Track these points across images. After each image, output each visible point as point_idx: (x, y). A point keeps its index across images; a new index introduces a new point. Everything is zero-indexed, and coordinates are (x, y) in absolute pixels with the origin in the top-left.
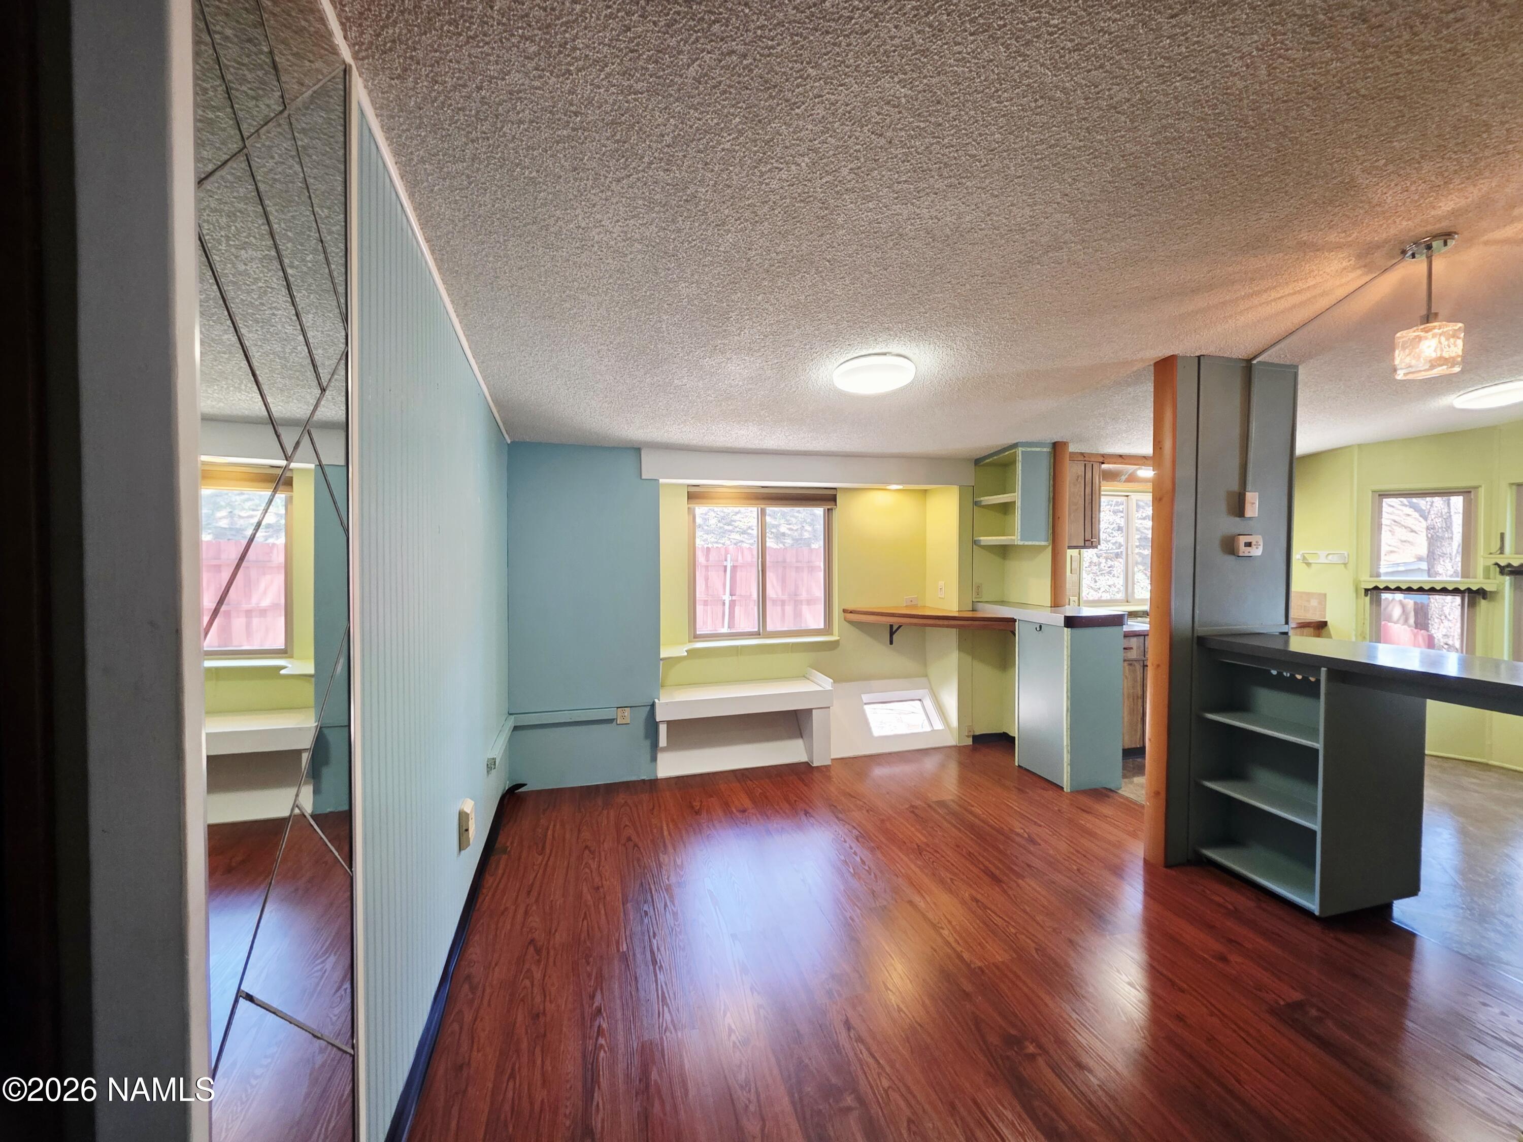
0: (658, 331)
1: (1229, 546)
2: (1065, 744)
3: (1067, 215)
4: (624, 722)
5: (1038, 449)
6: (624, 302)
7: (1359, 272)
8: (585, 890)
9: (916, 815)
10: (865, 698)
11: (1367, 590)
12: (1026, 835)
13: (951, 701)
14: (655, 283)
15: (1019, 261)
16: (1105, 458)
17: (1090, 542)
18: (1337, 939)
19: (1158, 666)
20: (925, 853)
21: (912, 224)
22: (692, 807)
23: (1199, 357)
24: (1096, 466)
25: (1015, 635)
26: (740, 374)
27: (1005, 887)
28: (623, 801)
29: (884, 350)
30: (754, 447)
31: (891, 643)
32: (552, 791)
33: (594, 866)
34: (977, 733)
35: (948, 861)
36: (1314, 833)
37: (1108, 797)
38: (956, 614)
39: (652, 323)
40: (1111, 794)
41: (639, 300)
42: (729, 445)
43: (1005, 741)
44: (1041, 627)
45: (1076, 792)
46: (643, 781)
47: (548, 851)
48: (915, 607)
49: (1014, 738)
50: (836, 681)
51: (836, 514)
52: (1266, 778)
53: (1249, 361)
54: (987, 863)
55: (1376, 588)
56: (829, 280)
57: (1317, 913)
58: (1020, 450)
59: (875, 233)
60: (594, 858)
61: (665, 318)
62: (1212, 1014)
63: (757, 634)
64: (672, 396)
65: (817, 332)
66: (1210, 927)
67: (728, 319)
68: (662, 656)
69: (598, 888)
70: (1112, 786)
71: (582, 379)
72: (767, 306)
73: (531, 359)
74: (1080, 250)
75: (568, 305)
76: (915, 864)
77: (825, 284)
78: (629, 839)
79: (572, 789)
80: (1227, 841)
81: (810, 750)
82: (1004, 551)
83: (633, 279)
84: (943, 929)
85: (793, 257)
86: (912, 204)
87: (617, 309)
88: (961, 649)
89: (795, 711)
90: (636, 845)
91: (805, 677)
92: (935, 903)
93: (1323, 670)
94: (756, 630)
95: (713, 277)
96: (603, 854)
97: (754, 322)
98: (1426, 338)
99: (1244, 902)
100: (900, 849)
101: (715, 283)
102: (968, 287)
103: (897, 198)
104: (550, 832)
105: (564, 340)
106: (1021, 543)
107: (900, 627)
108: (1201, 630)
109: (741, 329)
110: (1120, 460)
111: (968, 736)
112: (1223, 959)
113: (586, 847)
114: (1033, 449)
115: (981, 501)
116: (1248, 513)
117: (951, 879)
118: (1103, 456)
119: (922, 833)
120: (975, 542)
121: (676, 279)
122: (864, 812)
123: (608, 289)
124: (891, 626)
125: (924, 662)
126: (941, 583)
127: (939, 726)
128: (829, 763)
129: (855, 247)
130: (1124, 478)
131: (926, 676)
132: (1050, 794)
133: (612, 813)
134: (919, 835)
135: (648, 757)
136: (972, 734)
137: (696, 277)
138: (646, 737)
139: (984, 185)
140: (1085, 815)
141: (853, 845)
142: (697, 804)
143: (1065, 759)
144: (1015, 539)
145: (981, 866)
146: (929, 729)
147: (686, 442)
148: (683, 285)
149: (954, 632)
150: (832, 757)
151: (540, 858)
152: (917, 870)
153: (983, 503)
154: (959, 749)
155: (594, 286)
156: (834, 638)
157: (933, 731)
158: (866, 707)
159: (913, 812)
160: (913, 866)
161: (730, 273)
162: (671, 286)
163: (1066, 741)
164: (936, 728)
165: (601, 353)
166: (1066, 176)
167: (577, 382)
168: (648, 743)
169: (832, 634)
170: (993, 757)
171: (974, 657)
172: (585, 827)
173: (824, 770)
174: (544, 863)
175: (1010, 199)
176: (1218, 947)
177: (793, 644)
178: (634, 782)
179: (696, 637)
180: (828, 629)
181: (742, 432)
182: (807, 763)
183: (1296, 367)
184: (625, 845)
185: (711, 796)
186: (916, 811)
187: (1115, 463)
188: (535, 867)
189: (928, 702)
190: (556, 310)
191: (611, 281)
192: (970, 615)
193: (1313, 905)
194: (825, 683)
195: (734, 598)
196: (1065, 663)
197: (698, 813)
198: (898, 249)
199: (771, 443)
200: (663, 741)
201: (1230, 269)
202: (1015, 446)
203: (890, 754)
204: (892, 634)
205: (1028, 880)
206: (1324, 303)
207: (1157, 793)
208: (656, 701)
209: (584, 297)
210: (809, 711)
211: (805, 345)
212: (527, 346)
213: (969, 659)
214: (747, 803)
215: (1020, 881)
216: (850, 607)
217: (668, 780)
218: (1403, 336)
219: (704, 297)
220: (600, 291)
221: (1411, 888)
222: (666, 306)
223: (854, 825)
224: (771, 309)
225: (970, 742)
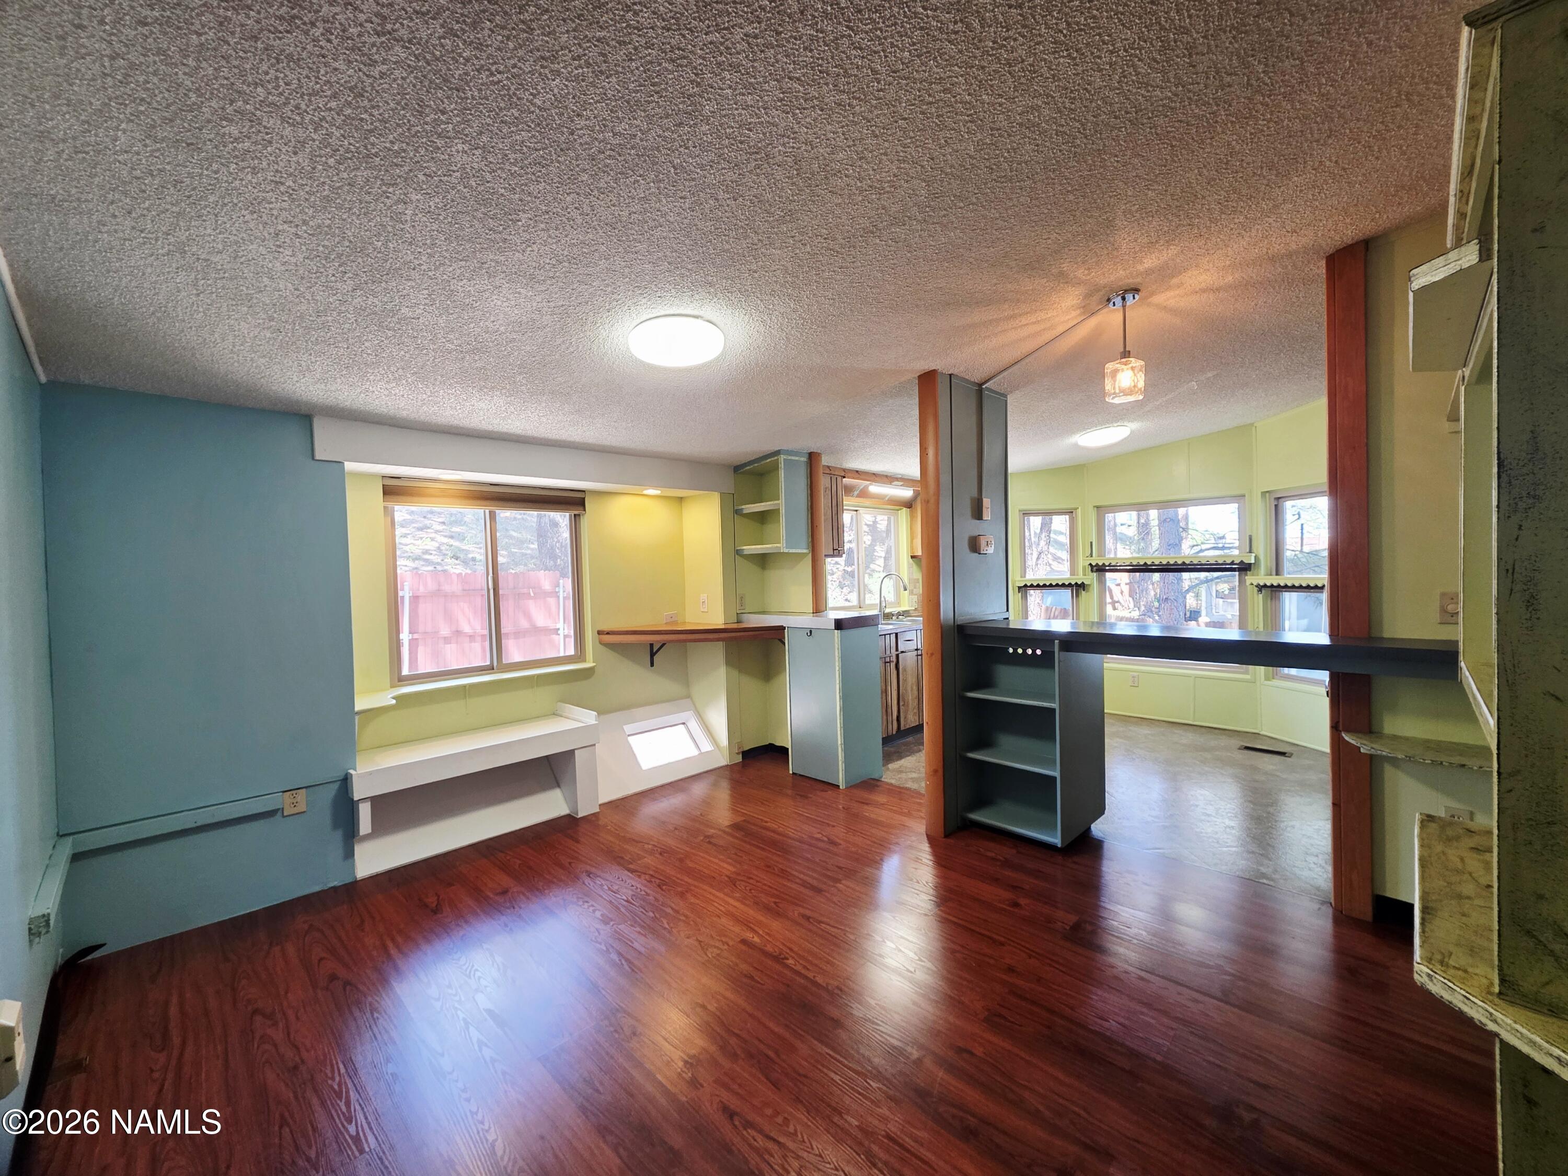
0: (398, 218)
1: (974, 545)
2: (839, 743)
3: (924, 184)
4: (296, 810)
5: (797, 458)
6: (348, 151)
7: (1078, 312)
8: (270, 1076)
9: (715, 845)
10: (628, 729)
11: (1020, 588)
12: (825, 839)
13: (719, 719)
14: (414, 130)
15: (864, 229)
16: (846, 473)
17: (837, 551)
18: (1075, 863)
19: (932, 654)
20: (738, 883)
21: (784, 145)
22: (426, 906)
23: (950, 375)
24: (839, 478)
25: (784, 644)
26: (505, 314)
27: (829, 895)
28: (306, 927)
29: (696, 313)
30: (490, 428)
31: (652, 665)
32: (161, 944)
33: (278, 1035)
34: (746, 748)
35: (765, 885)
36: (1055, 778)
37: (877, 786)
38: (723, 627)
39: (388, 202)
40: (879, 783)
41: (376, 155)
42: (456, 422)
43: (777, 753)
44: (811, 632)
45: (851, 787)
46: (334, 889)
47: (176, 1041)
48: (675, 623)
49: (787, 749)
50: (600, 713)
51: (585, 522)
52: (1007, 741)
53: (980, 385)
54: (802, 876)
55: (1026, 586)
56: (667, 196)
57: (1059, 845)
58: (782, 457)
59: (741, 142)
60: (275, 1024)
61: (414, 197)
62: (1030, 957)
63: (490, 669)
64: (390, 333)
65: (627, 270)
66: (996, 881)
67: (515, 221)
68: (357, 708)
69: (296, 1068)
70: (876, 776)
71: (231, 279)
72: (575, 214)
73: (128, 223)
74: (918, 231)
75: (234, 130)
76: (733, 898)
77: (660, 201)
78: (333, 978)
79: (203, 931)
80: (981, 802)
81: (572, 800)
82: (763, 561)
83: (376, 113)
84: (787, 959)
85: (633, 148)
86: (794, 115)
87: (331, 161)
88: (728, 663)
89: (547, 757)
90: (347, 983)
91: (555, 714)
92: (768, 934)
93: (1057, 642)
94: (488, 663)
95: (512, 146)
96: (290, 1013)
97: (550, 236)
98: (1123, 370)
99: (1007, 851)
100: (711, 886)
101: (512, 156)
102: (808, 249)
103: (781, 100)
104: (173, 1011)
105: (212, 199)
106: (786, 551)
107: (664, 644)
108: (961, 620)
109: (529, 243)
110: (857, 475)
111: (738, 753)
112: (1016, 905)
113: (256, 1012)
114: (793, 458)
115: (742, 509)
116: (985, 518)
117: (775, 903)
118: (844, 470)
119: (728, 863)
120: (738, 552)
121: (451, 134)
122: (657, 855)
123: (323, 119)
124: (652, 645)
125: (687, 684)
126: (704, 596)
127: (707, 747)
128: (598, 810)
129: (712, 156)
130: (856, 493)
131: (689, 696)
132: (830, 794)
133: (291, 950)
134: (725, 865)
135: (340, 852)
136: (741, 750)
137: (484, 138)
138: (336, 825)
139: (870, 116)
140: (866, 807)
141: (658, 896)
142: (432, 900)
143: (840, 758)
144: (781, 546)
145: (798, 880)
146: (695, 752)
147: (392, 412)
148: (460, 147)
149: (721, 644)
150: (601, 802)
151: (162, 1058)
152: (737, 904)
153: (745, 512)
154: (729, 768)
155: (297, 107)
156: (589, 664)
157: (701, 754)
158: (630, 738)
159: (710, 843)
160: (731, 901)
161: (539, 146)
162: (440, 143)
163: (840, 741)
164: (703, 751)
165: (282, 238)
166: (941, 134)
167: (220, 284)
168: (338, 835)
169: (584, 661)
170: (768, 768)
171: (740, 671)
172: (244, 982)
173: (591, 819)
174: (174, 1062)
175: (886, 144)
176: (1007, 895)
177: (539, 676)
178: (318, 893)
179: (402, 680)
180: (580, 656)
181: (482, 405)
182: (569, 816)
183: (1006, 396)
184: (327, 989)
185: (450, 885)
186: (713, 840)
187: (853, 478)
188: (156, 1075)
189: (694, 725)
190: (207, 134)
191: (333, 104)
192: (735, 626)
193: (1056, 839)
194: (588, 717)
195: (416, 636)
196: (837, 664)
197: (436, 911)
198: (758, 175)
199: (516, 424)
200: (365, 823)
201: (1009, 286)
202: (777, 453)
203: (662, 786)
204: (652, 655)
205: (843, 882)
206: (1048, 336)
207: (936, 771)
208: (352, 772)
209: (272, 122)
210: (572, 752)
211: (608, 285)
212: (125, 193)
213: (735, 673)
214: (505, 880)
215: (838, 885)
216: (606, 627)
217: (375, 879)
218: (1110, 367)
219: (488, 177)
220: (307, 118)
221: (1099, 810)
222: (422, 177)
223: (651, 873)
224: (579, 220)
225: (739, 759)
